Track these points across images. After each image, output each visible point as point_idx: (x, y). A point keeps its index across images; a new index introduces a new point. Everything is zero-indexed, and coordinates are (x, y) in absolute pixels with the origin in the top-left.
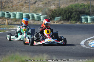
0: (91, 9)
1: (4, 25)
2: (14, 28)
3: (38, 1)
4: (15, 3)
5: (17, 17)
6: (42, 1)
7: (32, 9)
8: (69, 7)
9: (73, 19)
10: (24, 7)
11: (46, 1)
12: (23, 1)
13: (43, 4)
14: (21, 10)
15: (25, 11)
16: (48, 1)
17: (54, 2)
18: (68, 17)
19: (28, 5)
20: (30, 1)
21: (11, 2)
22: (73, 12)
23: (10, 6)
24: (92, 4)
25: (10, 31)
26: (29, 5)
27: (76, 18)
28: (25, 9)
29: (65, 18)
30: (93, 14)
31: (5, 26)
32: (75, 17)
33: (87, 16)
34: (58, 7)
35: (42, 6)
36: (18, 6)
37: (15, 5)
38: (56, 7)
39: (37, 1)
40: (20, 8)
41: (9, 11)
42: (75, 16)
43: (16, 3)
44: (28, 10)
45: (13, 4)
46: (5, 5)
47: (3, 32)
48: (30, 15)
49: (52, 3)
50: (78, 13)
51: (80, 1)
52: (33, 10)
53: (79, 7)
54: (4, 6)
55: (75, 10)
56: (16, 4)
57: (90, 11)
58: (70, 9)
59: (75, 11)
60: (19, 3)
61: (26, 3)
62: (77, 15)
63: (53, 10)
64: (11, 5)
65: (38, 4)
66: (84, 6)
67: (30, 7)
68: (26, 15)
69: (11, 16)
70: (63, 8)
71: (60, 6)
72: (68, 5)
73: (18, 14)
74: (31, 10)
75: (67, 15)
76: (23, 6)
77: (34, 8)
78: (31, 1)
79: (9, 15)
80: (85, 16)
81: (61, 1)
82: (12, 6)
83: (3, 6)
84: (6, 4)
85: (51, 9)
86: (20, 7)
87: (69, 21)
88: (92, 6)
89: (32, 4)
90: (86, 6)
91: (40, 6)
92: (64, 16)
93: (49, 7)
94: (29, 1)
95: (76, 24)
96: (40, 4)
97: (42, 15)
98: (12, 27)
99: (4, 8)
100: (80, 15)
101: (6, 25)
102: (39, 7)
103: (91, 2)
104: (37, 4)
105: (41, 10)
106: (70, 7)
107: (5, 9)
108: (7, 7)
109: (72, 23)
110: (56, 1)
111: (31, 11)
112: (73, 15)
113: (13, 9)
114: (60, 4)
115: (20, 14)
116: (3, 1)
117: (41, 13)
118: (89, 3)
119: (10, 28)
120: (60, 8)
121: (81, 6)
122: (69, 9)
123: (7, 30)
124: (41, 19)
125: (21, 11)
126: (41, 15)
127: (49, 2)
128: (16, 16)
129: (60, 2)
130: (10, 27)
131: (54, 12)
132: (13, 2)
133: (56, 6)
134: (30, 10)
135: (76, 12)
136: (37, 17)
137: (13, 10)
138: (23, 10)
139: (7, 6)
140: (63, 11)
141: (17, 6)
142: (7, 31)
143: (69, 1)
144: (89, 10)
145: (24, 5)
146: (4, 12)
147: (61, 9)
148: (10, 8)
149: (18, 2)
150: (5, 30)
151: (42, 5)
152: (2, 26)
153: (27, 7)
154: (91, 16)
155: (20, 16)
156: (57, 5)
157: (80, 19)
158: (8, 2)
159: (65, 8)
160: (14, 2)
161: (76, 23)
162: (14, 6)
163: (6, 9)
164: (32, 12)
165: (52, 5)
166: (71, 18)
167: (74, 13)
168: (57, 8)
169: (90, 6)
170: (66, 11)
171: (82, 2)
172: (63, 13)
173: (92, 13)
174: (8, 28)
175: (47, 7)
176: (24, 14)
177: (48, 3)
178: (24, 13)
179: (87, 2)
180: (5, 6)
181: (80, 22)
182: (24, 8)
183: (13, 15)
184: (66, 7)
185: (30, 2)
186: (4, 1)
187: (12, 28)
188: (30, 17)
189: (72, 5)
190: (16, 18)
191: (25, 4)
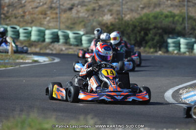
0: (188, 24)
1: (6, 54)
2: (26, 60)
3: (78, 5)
4: (29, 7)
5: (34, 37)
6: (85, 6)
7: (63, 20)
8: (141, 18)
9: (150, 43)
10: (49, 16)
11: (94, 5)
12: (45, 3)
13: (88, 10)
14: (42, 22)
15: (50, 25)
16: (97, 5)
17: (111, 8)
18: (138, 39)
19: (56, 13)
20: (60, 5)
21: (20, 6)
22: (149, 30)
23: (18, 13)
24: (190, 14)
25: (17, 67)
26: (58, 12)
27: (155, 41)
28: (49, 22)
29: (133, 42)
30: (191, 34)
31: (7, 56)
32: (153, 39)
33: (179, 38)
34: (119, 19)
35: (86, 16)
36: (34, 14)
37: (29, 12)
38: (115, 19)
39: (76, 5)
40: (41, 18)
41: (16, 25)
42: (153, 37)
43: (32, 8)
44: (55, 23)
45: (26, 10)
46: (8, 12)
47: (4, 69)
48: (60, 33)
49: (106, 10)
50: (160, 31)
51: (166, 7)
52: (67, 24)
53: (164, 20)
54: (7, 15)
55: (154, 25)
56: (31, 10)
57: (186, 28)
58: (144, 24)
59: (155, 27)
60: (37, 8)
61: (53, 9)
62: (158, 35)
63: (109, 24)
64: (20, 11)
65: (78, 12)
66: (173, 16)
67: (60, 17)
68: (53, 34)
69: (21, 35)
70: (129, 20)
71: (123, 16)
72: (139, 14)
73: (34, 31)
74: (63, 23)
75: (138, 35)
76: (45, 14)
77: (68, 19)
78: (62, 5)
79: (17, 34)
80: (175, 37)
81: (126, 7)
82: (23, 14)
83: (4, 14)
84: (10, 10)
85: (104, 21)
86: (40, 16)
87: (142, 48)
88: (190, 18)
89: (65, 11)
90: (177, 18)
91: (81, 15)
92: (131, 38)
93: (100, 18)
94: (59, 3)
95: (156, 54)
96: (82, 11)
97: (86, 34)
98: (22, 59)
99: (7, 17)
100: (165, 37)
101: (10, 53)
102: (79, 18)
103: (187, 10)
104: (74, 11)
105: (83, 23)
106: (144, 19)
107: (8, 20)
108: (12, 17)
109: (149, 53)
110: (115, 5)
111: (62, 26)
112: (150, 35)
113: (25, 21)
114: (122, 11)
115: (39, 31)
116: (4, 4)
117: (84, 30)
118: (184, 10)
119: (17, 61)
120: (122, 19)
121: (166, 17)
122: (141, 23)
123: (11, 64)
124: (84, 42)
125: (41, 25)
126: (84, 35)
127: (100, 7)
128: (31, 36)
129: (122, 8)
130: (18, 59)
131: (111, 28)
132: (25, 6)
133: (115, 16)
134: (60, 23)
135: (156, 29)
136: (75, 38)
137: (25, 23)
138: (45, 23)
139: (11, 14)
140: (129, 28)
141: (32, 14)
142: (12, 67)
143: (141, 6)
144: (183, 26)
145: (49, 12)
146: (6, 27)
147: (125, 22)
148: (19, 18)
149: (36, 6)
150: (8, 63)
151: (86, 14)
152: (2, 56)
153: (54, 16)
154: (188, 38)
155: (39, 35)
156: (118, 14)
157: (165, 44)
158: (15, 5)
159: (134, 20)
160: (28, 5)
161: (156, 52)
162: (27, 13)
163: (10, 20)
164: (64, 27)
165: (107, 14)
166: (146, 43)
167: (151, 32)
168: (117, 20)
169: (186, 16)
170: (135, 26)
171: (169, 9)
172: (129, 31)
173: (190, 32)
174: (14, 60)
175: (95, 18)
176: (47, 32)
177: (98, 10)
178: (47, 29)
179: (180, 9)
180: (9, 14)
181: (164, 50)
182: (48, 18)
183: (25, 33)
184: (136, 19)
185: (62, 7)
186: (7, 4)
187: (22, 61)
188: (61, 37)
189: (149, 15)
190: (30, 39)
191: (51, 11)
